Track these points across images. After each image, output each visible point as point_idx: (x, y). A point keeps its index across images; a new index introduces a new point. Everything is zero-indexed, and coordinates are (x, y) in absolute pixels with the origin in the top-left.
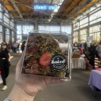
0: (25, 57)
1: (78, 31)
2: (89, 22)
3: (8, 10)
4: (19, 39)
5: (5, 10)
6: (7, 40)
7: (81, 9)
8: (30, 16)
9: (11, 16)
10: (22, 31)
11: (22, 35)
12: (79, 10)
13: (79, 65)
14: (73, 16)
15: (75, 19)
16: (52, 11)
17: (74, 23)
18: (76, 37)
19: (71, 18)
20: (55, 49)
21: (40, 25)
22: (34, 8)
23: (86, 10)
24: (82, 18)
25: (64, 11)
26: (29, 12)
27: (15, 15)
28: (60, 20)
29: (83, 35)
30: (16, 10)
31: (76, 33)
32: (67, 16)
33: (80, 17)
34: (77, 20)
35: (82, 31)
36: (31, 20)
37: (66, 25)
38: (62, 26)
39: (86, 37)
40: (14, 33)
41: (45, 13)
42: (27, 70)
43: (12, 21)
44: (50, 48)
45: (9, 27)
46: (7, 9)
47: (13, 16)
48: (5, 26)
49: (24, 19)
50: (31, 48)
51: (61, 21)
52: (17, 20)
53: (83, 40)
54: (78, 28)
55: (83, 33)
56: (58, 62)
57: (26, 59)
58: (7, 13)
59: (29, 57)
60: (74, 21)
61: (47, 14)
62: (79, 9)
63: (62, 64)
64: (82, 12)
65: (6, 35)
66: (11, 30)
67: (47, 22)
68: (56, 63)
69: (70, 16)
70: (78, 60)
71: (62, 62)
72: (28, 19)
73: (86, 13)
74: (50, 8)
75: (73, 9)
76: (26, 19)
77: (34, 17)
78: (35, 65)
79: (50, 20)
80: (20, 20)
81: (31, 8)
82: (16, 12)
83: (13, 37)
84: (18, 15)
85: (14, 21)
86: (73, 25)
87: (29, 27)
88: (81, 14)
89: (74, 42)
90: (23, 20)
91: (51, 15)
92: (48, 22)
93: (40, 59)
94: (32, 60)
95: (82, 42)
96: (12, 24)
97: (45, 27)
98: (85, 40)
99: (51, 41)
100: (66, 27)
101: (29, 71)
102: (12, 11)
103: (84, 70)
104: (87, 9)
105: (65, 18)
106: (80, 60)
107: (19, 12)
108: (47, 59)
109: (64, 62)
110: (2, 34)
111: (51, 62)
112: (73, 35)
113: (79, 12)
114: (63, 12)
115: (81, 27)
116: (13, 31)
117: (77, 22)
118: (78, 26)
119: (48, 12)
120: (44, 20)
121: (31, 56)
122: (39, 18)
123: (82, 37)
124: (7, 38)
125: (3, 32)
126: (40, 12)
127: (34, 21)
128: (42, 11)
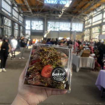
0: (28, 69)
1: (90, 28)
2: (103, 19)
3: (17, 4)
4: (28, 35)
5: (14, 3)
6: (16, 35)
7: (94, 4)
8: (39, 10)
9: (20, 10)
10: (31, 26)
11: (31, 30)
12: (92, 6)
13: (88, 64)
14: (86, 12)
15: (87, 15)
16: (63, 6)
17: (86, 19)
18: (87, 34)
19: (83, 14)
20: (56, 62)
21: (50, 21)
22: (44, 2)
23: (100, 6)
24: (95, 15)
25: (76, 6)
26: (39, 6)
27: (24, 9)
28: (71, 15)
29: (94, 33)
30: (26, 4)
31: (87, 30)
32: (79, 12)
33: (93, 14)
34: (89, 17)
35: (95, 29)
36: (40, 15)
37: (77, 21)
38: (73, 22)
39: (98, 35)
40: (22, 28)
41: (55, 8)
42: (29, 81)
43: (21, 15)
44: (51, 61)
45: (18, 21)
46: (16, 2)
47: (22, 10)
48: (14, 20)
49: (33, 13)
50: (34, 60)
51: (72, 17)
52: (26, 15)
53: (95, 38)
54: (90, 26)
55: (95, 31)
56: (58, 75)
57: (29, 70)
58: (16, 7)
59: (32, 68)
60: (87, 17)
61: (58, 9)
62: (92, 4)
63: (62, 76)
64: (96, 8)
65: (15, 30)
66: (19, 25)
67: (57, 18)
68: (57, 75)
69: (83, 12)
70: (87, 58)
71: (62, 75)
72: (38, 14)
73: (100, 9)
74: (62, 3)
75: (86, 4)
76: (36, 13)
77: (43, 11)
78: (37, 77)
79: (60, 16)
80: (29, 14)
81: (41, 2)
82: (26, 6)
83: (21, 32)
84: (28, 10)
85: (23, 15)
86: (84, 22)
87: (38, 22)
88: (95, 10)
89: (84, 40)
90: (32, 15)
91: (62, 10)
92: (59, 18)
93: (41, 70)
94: (34, 72)
95: (93, 41)
96: (21, 19)
97: (55, 23)
98: (97, 38)
99: (53, 54)
100: (77, 24)
101: (31, 82)
102: (21, 5)
103: (93, 70)
104: (102, 5)
105: (77, 14)
106: (89, 59)
107: (28, 6)
108: (49, 71)
109: (64, 75)
110: (10, 28)
111: (52, 74)
112: (84, 33)
113: (92, 8)
114: (75, 8)
115: (94, 24)
116: (22, 26)
117: (89, 19)
118: (91, 23)
119: (58, 7)
120: (54, 15)
121: (34, 68)
122: (49, 13)
123: (94, 35)
124: (16, 33)
125: (12, 27)
126: (51, 6)
127: (43, 16)
128: (52, 6)
